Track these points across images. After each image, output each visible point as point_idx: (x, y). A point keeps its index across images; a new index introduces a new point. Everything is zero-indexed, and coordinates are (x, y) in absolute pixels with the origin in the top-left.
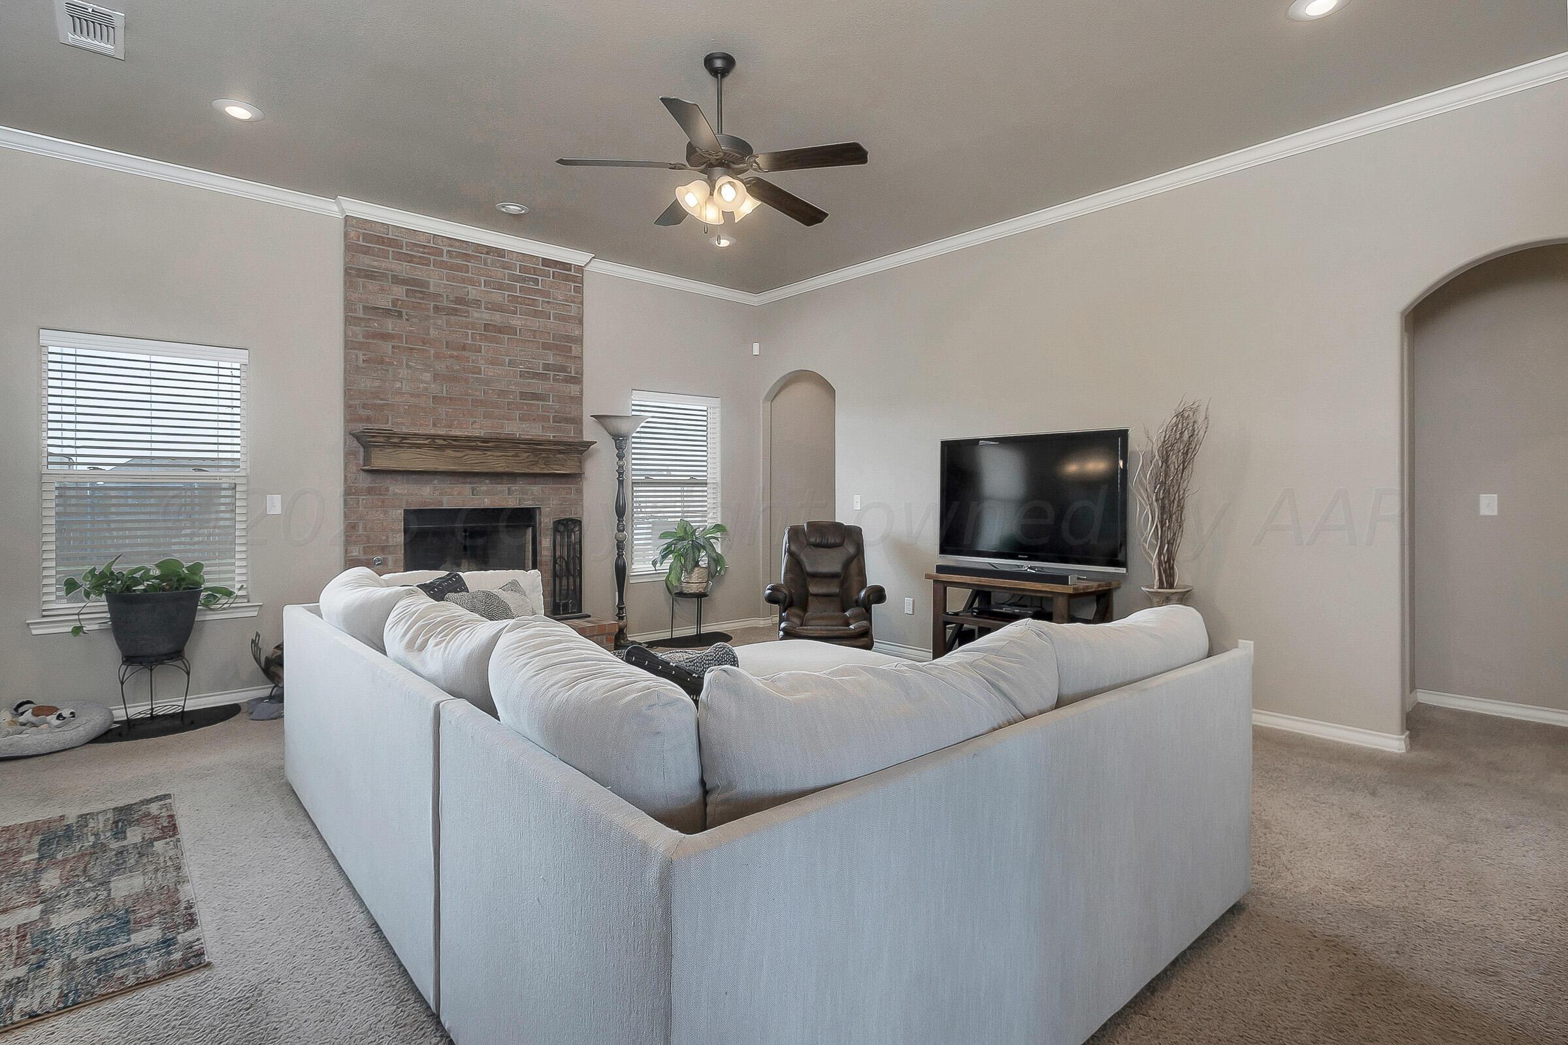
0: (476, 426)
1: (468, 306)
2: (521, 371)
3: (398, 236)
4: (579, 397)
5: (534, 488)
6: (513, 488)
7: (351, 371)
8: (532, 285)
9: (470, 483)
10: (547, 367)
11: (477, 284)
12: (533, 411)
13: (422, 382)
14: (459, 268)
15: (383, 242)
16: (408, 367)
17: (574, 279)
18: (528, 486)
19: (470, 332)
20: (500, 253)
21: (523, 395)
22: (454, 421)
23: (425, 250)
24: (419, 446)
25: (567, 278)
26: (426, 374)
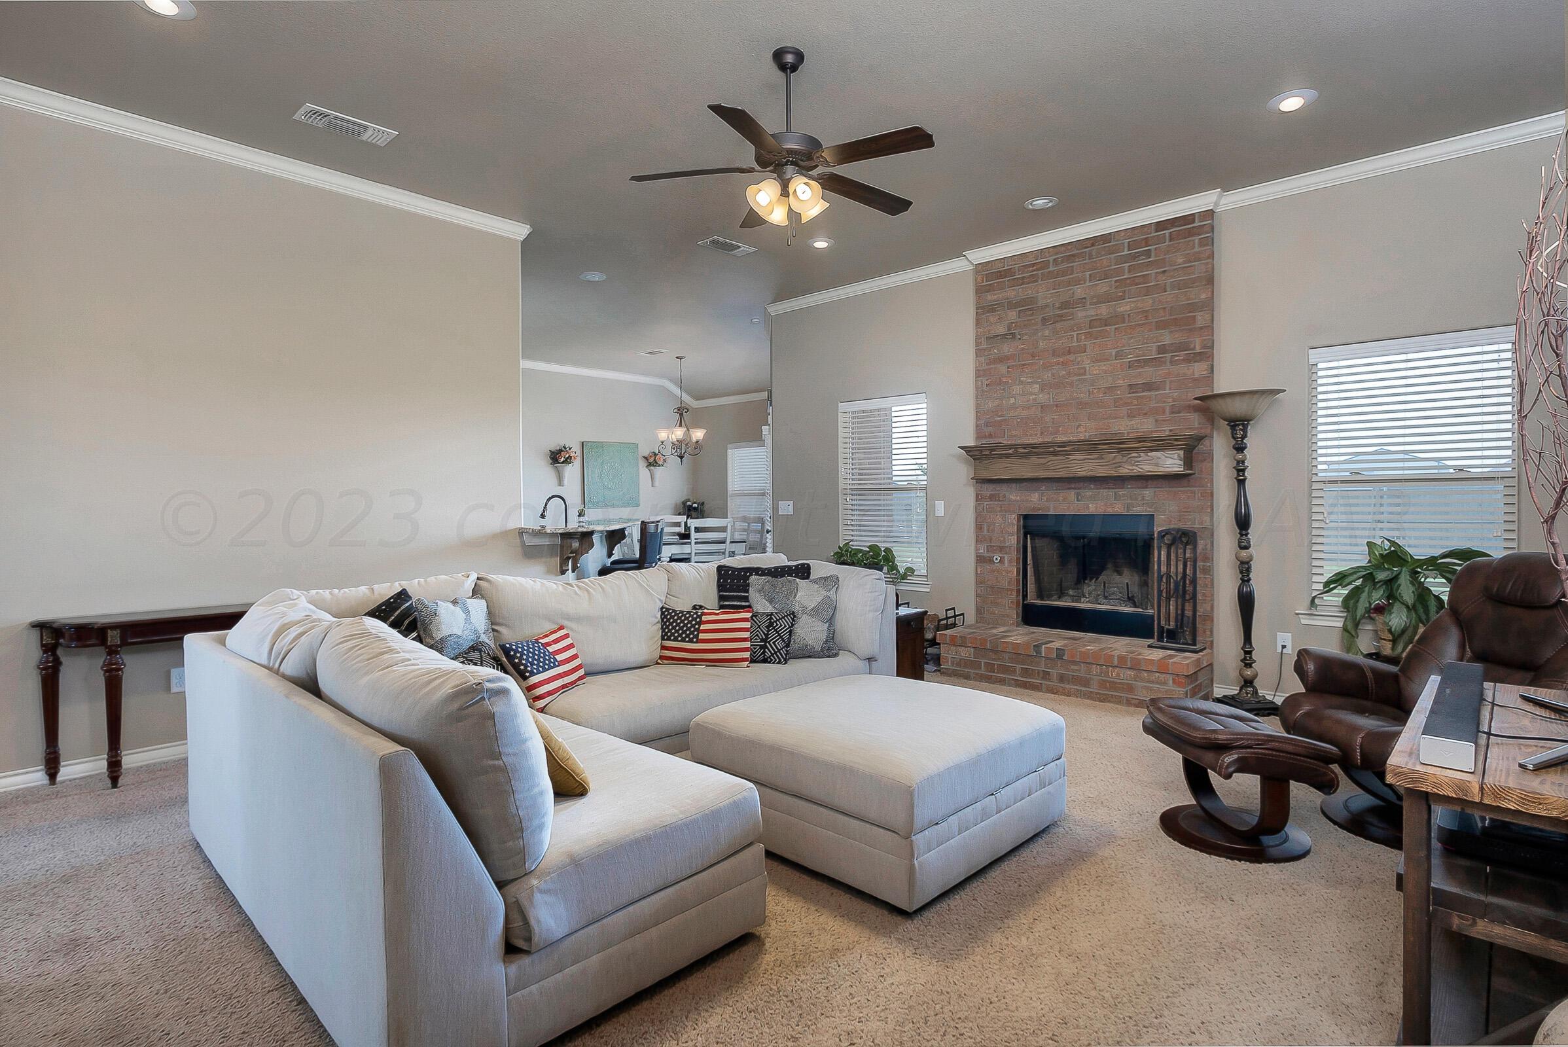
0: (1081, 429)
1: (1073, 308)
2: (1130, 362)
3: (1011, 265)
4: (1208, 377)
5: (1145, 492)
6: (1120, 493)
7: (980, 395)
8: (1143, 259)
9: (1075, 489)
10: (1162, 350)
11: (1082, 282)
12: (1145, 404)
13: (1032, 394)
14: (1064, 273)
15: (1001, 276)
16: (1021, 382)
17: (1200, 230)
18: (1138, 490)
19: (1075, 334)
20: (1105, 238)
21: (1132, 388)
22: (1060, 426)
23: (1035, 268)
24: (1007, 456)
25: (1191, 233)
26: (1035, 386)
